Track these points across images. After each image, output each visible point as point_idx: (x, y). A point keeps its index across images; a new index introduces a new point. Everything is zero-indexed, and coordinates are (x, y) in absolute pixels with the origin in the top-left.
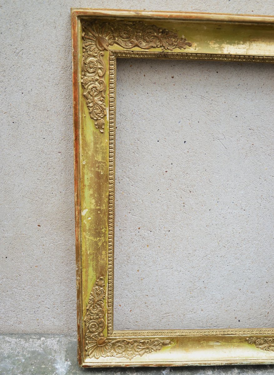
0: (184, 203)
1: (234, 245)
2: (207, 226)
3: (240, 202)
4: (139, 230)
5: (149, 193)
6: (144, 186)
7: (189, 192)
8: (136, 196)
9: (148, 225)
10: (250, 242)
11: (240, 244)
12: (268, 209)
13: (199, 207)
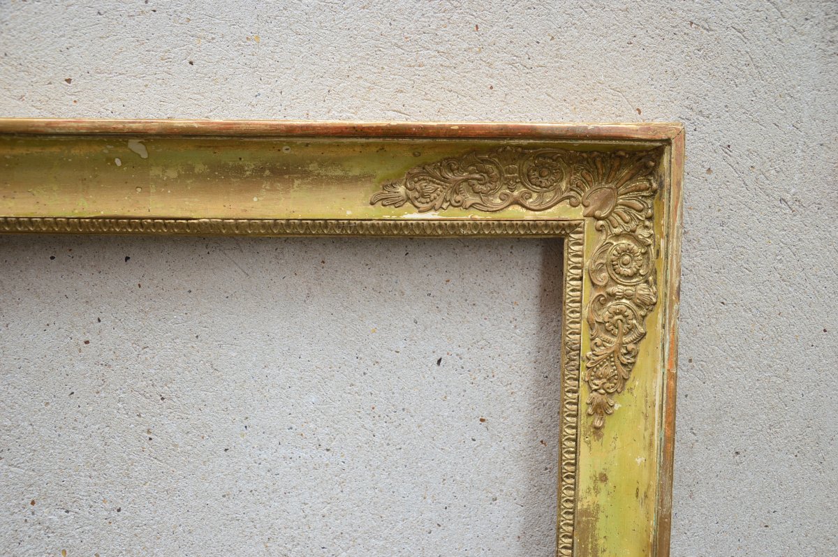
0: (149, 432)
1: (315, 551)
2: (224, 496)
3: (312, 426)
4: (32, 507)
5: (47, 404)
6: (29, 384)
7: (160, 398)
8: (11, 411)
9: (56, 492)
10: (359, 541)
11: (331, 548)
12: (398, 447)
13: (195, 441)
